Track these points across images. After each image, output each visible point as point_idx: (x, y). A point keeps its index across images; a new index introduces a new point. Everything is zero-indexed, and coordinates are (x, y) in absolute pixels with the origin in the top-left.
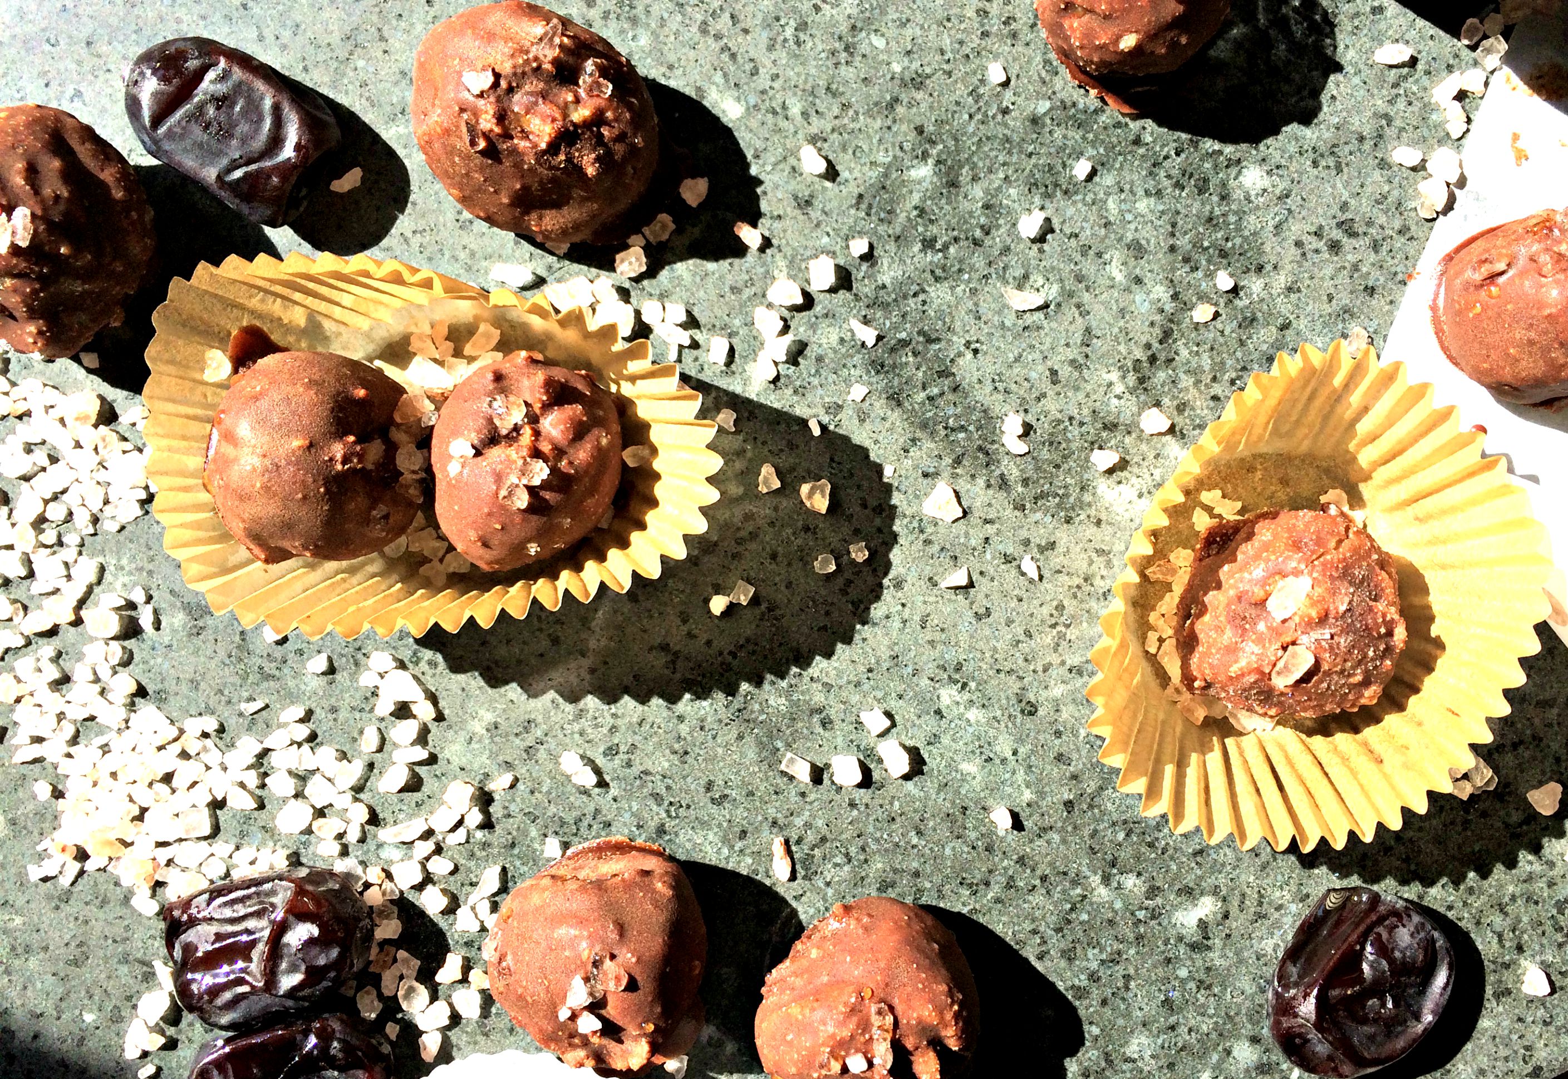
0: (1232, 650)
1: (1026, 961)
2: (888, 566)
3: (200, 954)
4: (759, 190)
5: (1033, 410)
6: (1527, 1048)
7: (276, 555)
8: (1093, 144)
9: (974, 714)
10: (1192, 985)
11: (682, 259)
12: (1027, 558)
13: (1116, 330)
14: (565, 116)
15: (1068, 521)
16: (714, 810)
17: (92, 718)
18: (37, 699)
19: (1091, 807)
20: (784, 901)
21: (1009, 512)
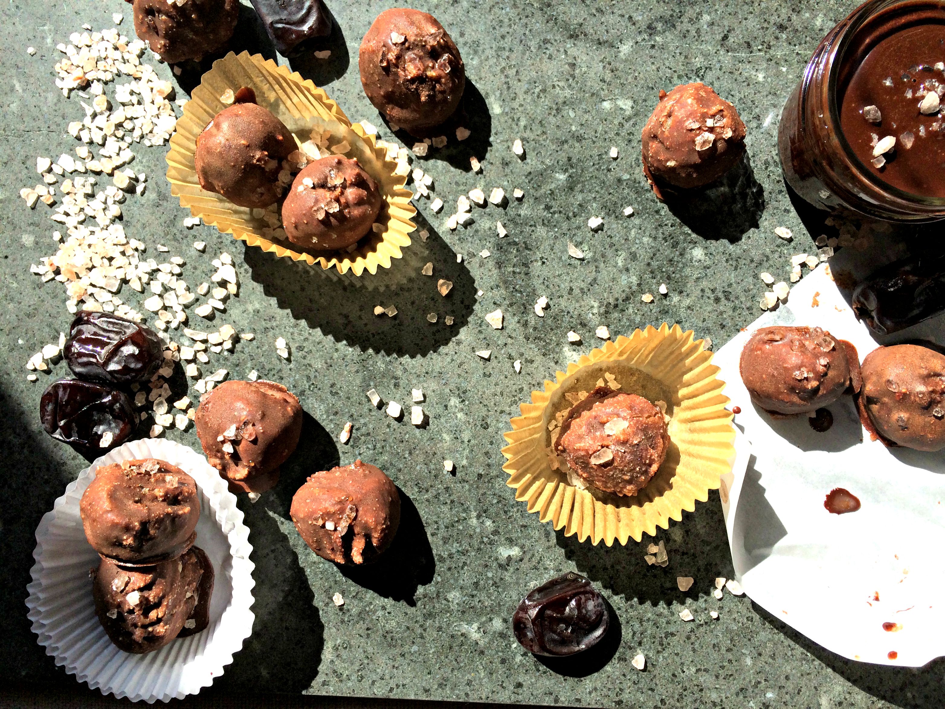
0: (580, 437)
1: (425, 533)
2: (457, 333)
3: (83, 337)
4: (489, 148)
5: (554, 300)
6: (621, 690)
7: (209, 187)
8: (639, 203)
9: (460, 415)
10: (491, 582)
11: (442, 159)
12: (519, 361)
13: (607, 285)
14: (425, 70)
15: (544, 355)
16: (329, 396)
17: (94, 218)
18: (76, 197)
19: (489, 482)
20: (337, 451)
21: (521, 338)
